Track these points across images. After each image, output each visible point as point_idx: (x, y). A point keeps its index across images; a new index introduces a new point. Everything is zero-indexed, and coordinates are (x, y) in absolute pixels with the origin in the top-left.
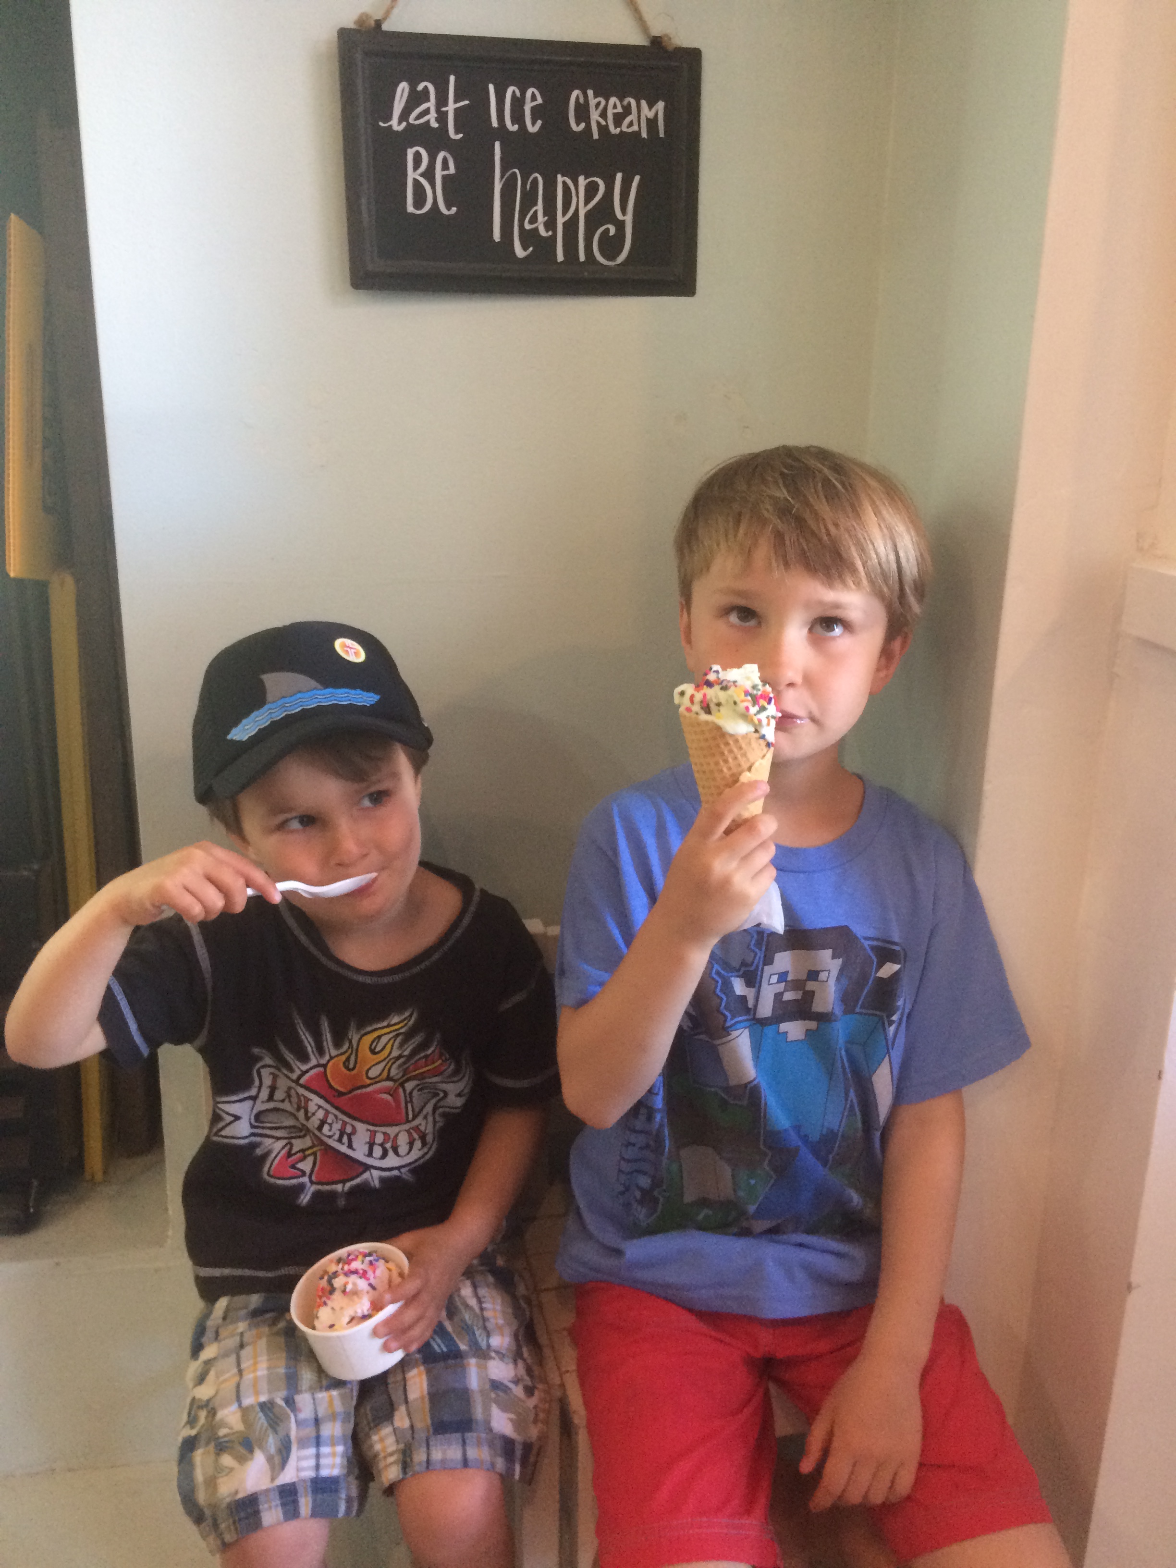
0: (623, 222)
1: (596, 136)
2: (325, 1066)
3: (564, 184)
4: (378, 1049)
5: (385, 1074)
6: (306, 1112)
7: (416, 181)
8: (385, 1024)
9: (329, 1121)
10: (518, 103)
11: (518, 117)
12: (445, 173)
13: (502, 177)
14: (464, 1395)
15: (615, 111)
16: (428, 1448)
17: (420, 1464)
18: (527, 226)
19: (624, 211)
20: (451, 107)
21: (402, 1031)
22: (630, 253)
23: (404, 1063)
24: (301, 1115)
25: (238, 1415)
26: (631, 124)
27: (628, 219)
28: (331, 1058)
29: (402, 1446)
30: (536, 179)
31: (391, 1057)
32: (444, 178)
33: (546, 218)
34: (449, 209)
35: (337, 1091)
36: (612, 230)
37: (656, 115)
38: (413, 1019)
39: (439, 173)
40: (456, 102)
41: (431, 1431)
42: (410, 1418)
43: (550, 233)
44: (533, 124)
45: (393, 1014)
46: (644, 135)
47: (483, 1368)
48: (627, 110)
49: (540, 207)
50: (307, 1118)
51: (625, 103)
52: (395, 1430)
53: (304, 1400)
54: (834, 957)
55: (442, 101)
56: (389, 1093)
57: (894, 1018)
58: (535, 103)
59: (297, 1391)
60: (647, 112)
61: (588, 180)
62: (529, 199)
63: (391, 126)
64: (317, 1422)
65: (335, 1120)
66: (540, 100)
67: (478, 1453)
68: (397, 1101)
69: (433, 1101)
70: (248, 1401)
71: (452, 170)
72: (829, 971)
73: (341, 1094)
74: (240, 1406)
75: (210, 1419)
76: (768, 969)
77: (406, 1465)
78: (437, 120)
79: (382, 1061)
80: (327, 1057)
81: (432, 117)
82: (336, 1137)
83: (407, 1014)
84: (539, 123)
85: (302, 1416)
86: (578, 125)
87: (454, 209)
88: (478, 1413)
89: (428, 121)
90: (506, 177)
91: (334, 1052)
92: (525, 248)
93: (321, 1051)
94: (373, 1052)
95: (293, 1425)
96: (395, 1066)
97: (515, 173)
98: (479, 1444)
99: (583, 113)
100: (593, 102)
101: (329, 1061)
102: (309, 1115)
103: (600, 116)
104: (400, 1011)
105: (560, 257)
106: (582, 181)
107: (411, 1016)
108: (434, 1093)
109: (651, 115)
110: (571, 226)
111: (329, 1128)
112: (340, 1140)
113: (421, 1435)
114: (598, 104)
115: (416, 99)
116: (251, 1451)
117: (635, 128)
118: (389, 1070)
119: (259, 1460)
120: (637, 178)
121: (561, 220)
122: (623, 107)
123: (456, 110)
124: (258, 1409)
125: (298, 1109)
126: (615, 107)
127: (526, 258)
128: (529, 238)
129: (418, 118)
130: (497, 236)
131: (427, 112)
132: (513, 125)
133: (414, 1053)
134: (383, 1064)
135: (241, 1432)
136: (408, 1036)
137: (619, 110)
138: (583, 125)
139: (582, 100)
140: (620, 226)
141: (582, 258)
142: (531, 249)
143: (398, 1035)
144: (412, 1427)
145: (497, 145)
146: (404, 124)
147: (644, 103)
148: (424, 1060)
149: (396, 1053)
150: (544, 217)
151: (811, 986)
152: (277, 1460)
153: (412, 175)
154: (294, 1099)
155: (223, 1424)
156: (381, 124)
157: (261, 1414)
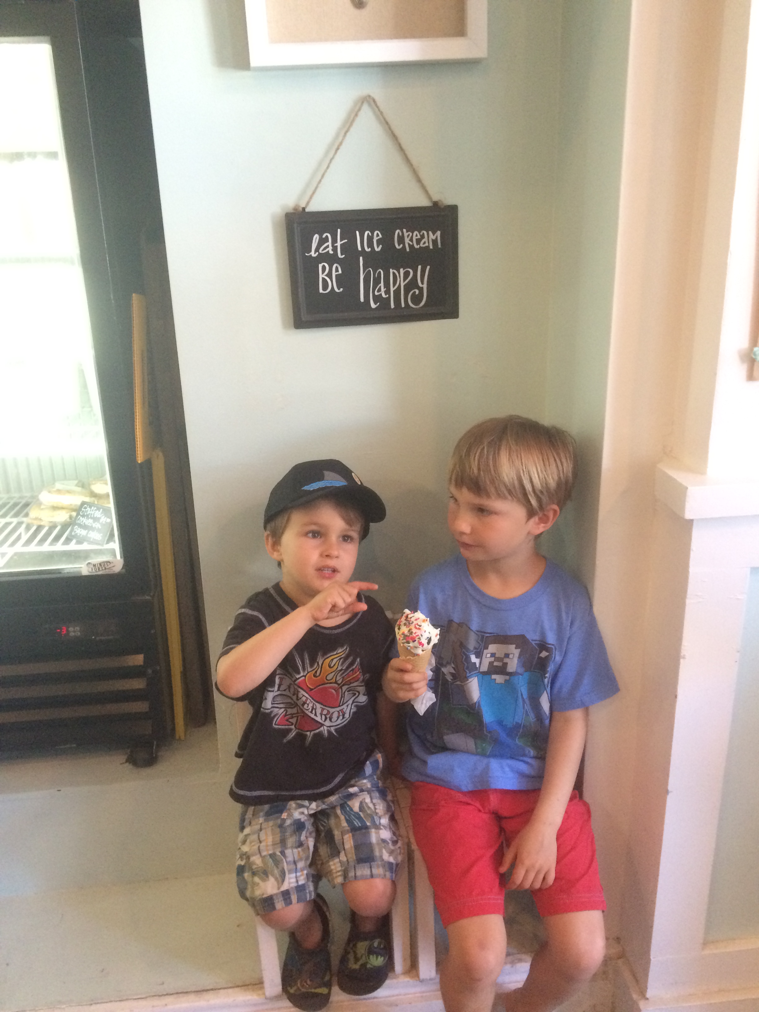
0: (422, 288)
1: (408, 250)
2: (305, 676)
3: (394, 273)
4: (332, 665)
5: (334, 679)
6: (297, 697)
7: (323, 279)
8: (335, 653)
9: (308, 702)
10: (370, 239)
11: (370, 244)
12: (337, 273)
13: (364, 273)
14: (370, 846)
15: (417, 238)
16: (355, 870)
17: (352, 877)
18: (376, 293)
19: (422, 283)
20: (339, 244)
21: (343, 656)
22: (426, 301)
23: (343, 673)
24: (294, 698)
25: (260, 860)
26: (424, 243)
27: (425, 286)
28: (308, 672)
29: (343, 868)
30: (380, 272)
31: (337, 670)
32: (336, 275)
33: (385, 289)
34: (339, 289)
35: (310, 688)
36: (417, 292)
37: (437, 237)
38: (348, 649)
39: (334, 274)
40: (341, 241)
41: (356, 862)
42: (346, 856)
43: (387, 296)
44: (378, 247)
45: (338, 648)
46: (431, 247)
47: (378, 833)
48: (423, 237)
49: (382, 284)
50: (298, 700)
51: (421, 234)
52: (340, 860)
53: (288, 852)
54: (516, 648)
55: (334, 241)
56: (335, 690)
57: (547, 675)
58: (379, 238)
59: (286, 848)
60: (432, 237)
61: (405, 270)
62: (377, 281)
63: (311, 255)
64: (295, 863)
65: (310, 702)
66: (380, 236)
67: (378, 871)
68: (338, 694)
69: (353, 698)
70: (264, 853)
71: (340, 272)
72: (514, 654)
73: (312, 690)
74: (261, 855)
75: (247, 860)
76: (485, 651)
77: (345, 876)
78: (332, 250)
79: (334, 672)
80: (306, 672)
81: (330, 248)
82: (310, 710)
83: (345, 647)
84: (381, 246)
85: (288, 860)
86: (399, 245)
87: (342, 289)
88: (377, 853)
89: (328, 251)
90: (366, 271)
91: (309, 670)
92: (375, 303)
93: (304, 669)
94: (330, 666)
95: (285, 864)
96: (339, 674)
97: (370, 270)
98: (378, 867)
99: (401, 240)
100: (406, 234)
101: (307, 674)
102: (299, 698)
103: (410, 240)
104: (342, 646)
105: (392, 306)
106: (402, 271)
107: (346, 649)
108: (353, 693)
109: (434, 238)
110: (397, 292)
111: (307, 706)
112: (311, 712)
113: (352, 864)
114: (408, 236)
115: (322, 241)
116: (267, 877)
117: (427, 244)
118: (336, 677)
119: (272, 880)
120: (428, 267)
121: (392, 289)
122: (420, 235)
123: (341, 245)
124: (269, 857)
125: (294, 695)
126: (417, 236)
127: (376, 308)
128: (377, 299)
129: (323, 250)
130: (362, 299)
131: (328, 247)
132: (368, 248)
133: (348, 668)
134: (333, 673)
135: (261, 867)
136: (346, 658)
137: (419, 237)
138: (401, 246)
139: (401, 234)
140: (421, 289)
141: (403, 305)
142: (378, 304)
143: (340, 659)
144: (348, 860)
145: (361, 258)
146: (317, 253)
147: (430, 233)
148: (352, 672)
149: (340, 668)
150: (384, 288)
151: (506, 660)
152: (280, 879)
153: (321, 276)
154: (292, 690)
155: (254, 863)
156: (307, 254)
157: (270, 860)
